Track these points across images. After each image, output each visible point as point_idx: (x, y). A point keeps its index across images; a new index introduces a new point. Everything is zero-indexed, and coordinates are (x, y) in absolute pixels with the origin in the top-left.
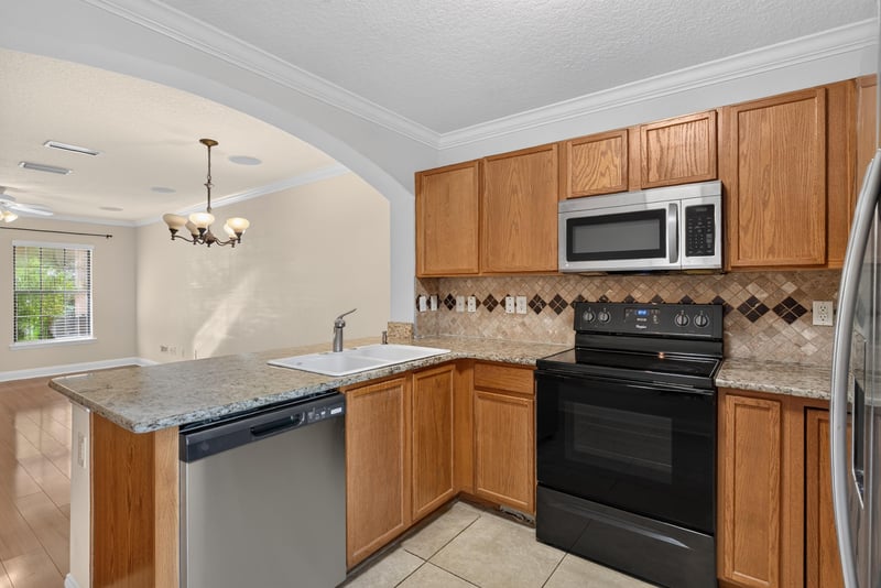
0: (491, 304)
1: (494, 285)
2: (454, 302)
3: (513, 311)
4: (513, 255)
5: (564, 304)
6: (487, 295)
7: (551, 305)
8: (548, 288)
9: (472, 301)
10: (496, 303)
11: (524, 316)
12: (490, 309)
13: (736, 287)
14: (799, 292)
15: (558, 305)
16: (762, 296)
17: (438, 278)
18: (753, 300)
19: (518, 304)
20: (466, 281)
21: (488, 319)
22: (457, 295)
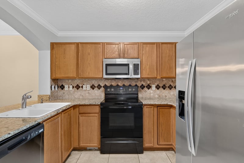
0: (78, 87)
1: (79, 81)
2: (64, 87)
3: (85, 89)
4: (89, 73)
5: (101, 87)
6: (76, 84)
7: (97, 87)
8: (96, 82)
9: (71, 87)
10: (79, 87)
11: (89, 90)
12: (78, 89)
13: (139, 82)
14: (150, 83)
15: (99, 87)
16: (144, 84)
17: (58, 79)
18: (142, 85)
19: (87, 87)
20: (68, 80)
21: (77, 92)
22: (65, 85)
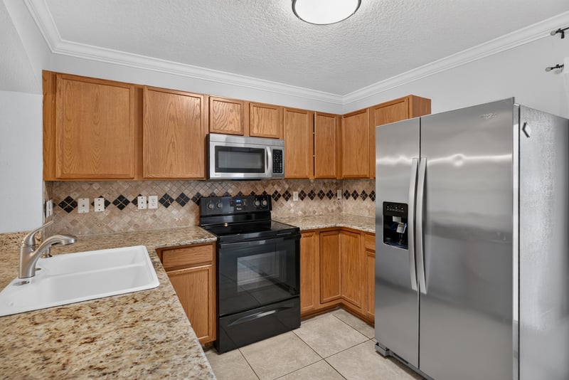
0: (121, 203)
1: (126, 187)
2: (75, 205)
3: (145, 207)
5: (187, 199)
6: (117, 196)
7: (178, 200)
8: (174, 189)
9: (99, 203)
10: (127, 202)
11: (155, 210)
12: (121, 207)
13: (270, 186)
14: (289, 188)
15: (182, 200)
16: (279, 190)
18: (276, 192)
19: (149, 201)
20: (91, 184)
21: (118, 215)
22: (79, 197)
